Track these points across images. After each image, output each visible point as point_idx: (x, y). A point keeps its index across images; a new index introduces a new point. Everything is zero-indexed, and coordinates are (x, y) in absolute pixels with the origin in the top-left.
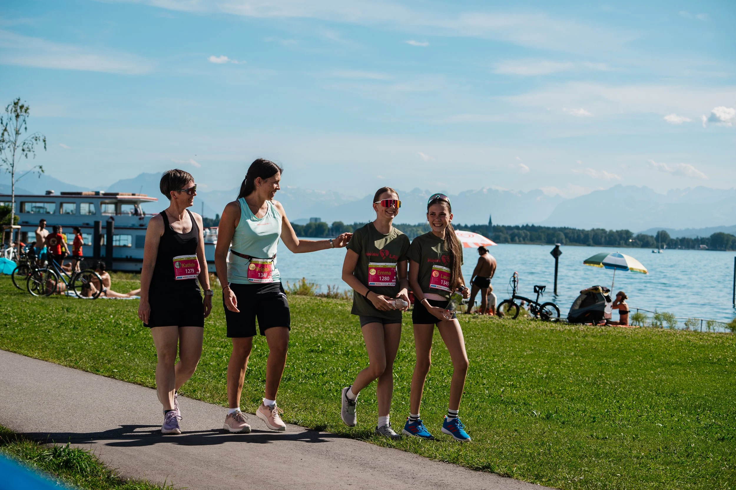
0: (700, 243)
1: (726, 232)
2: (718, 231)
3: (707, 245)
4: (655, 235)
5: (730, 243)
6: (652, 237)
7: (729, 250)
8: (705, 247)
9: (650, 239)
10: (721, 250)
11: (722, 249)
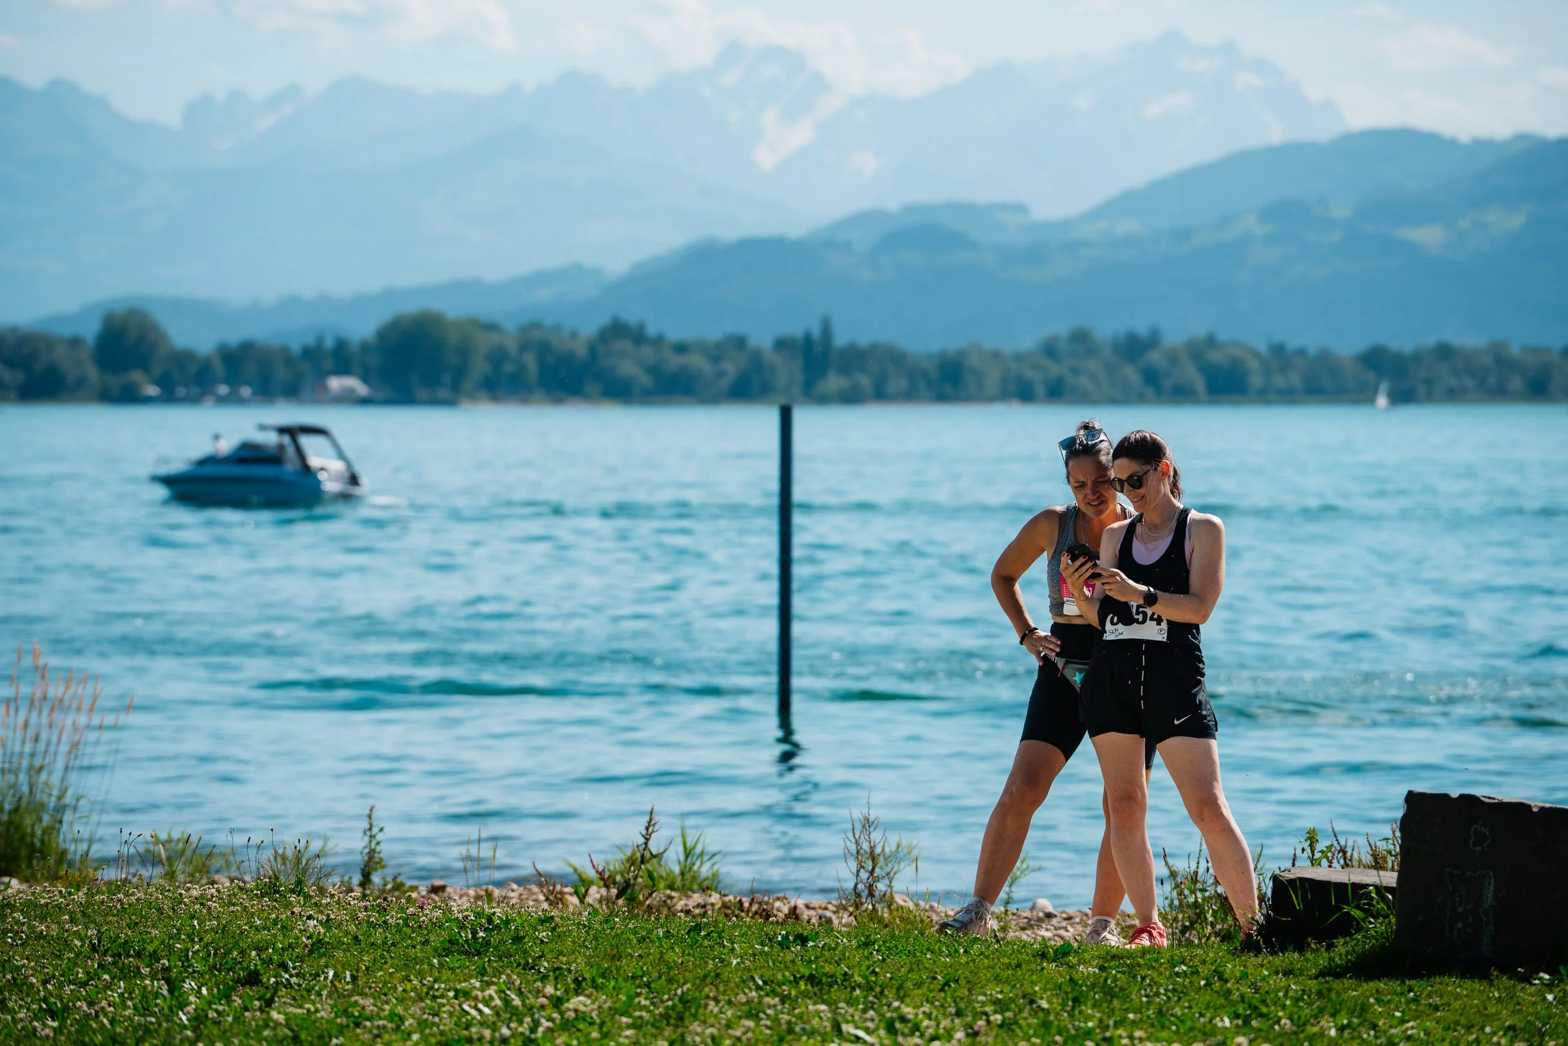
0: (328, 364)
1: (453, 309)
2: (411, 307)
3: (365, 379)
4: (90, 331)
5: (480, 367)
6: (75, 342)
7: (473, 397)
8: (351, 391)
9: (61, 356)
10: (435, 402)
11: (442, 393)
